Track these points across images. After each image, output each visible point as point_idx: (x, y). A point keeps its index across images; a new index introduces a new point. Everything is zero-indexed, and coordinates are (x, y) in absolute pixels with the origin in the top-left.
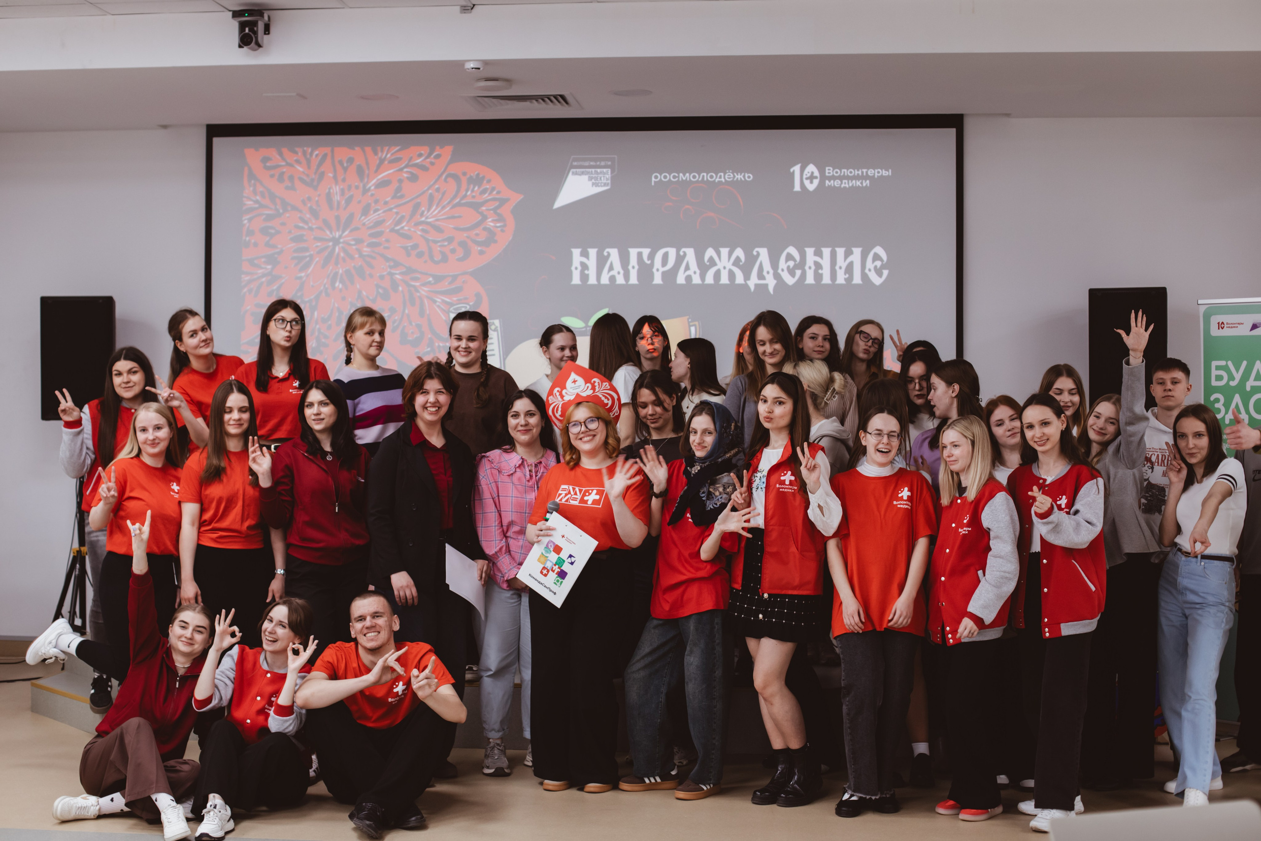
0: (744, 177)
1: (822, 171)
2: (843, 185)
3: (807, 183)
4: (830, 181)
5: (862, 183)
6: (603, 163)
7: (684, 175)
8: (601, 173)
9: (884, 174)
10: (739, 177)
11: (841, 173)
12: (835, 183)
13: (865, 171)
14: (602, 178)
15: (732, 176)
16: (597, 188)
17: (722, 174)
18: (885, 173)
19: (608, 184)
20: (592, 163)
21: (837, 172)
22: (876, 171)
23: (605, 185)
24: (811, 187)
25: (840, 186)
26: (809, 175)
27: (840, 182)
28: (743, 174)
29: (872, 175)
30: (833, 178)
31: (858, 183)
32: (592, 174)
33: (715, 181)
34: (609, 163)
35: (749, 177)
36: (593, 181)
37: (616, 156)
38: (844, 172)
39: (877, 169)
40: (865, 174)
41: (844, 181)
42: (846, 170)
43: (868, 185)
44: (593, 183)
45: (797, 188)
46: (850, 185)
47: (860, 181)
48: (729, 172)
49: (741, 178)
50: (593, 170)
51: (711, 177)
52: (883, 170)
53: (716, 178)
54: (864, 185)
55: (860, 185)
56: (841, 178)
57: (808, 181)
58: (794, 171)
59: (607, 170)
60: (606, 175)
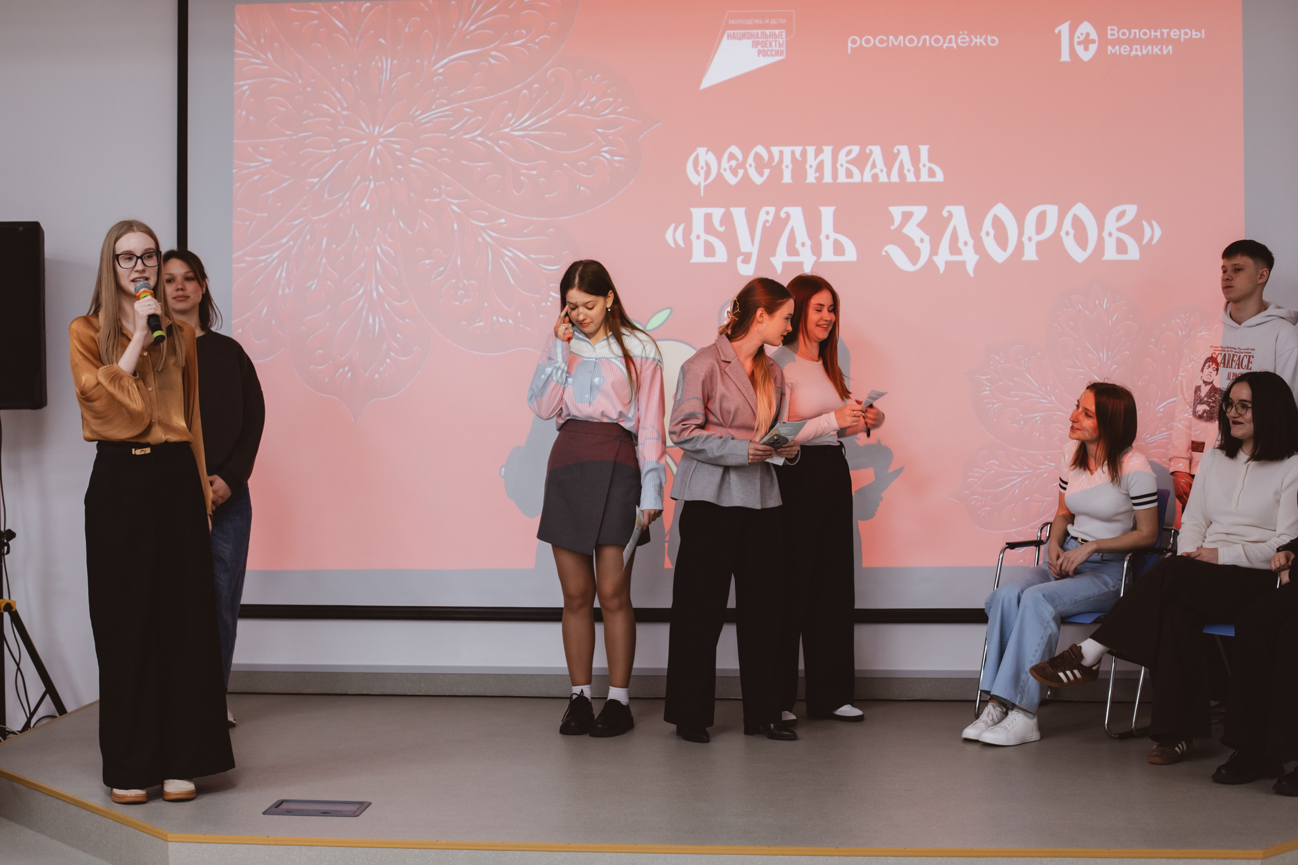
0: (986, 40)
1: (1101, 32)
2: (1133, 53)
3: (1079, 49)
4: (1113, 48)
5: (1161, 50)
6: (774, 22)
7: (896, 39)
8: (771, 35)
9: (1194, 37)
10: (978, 40)
11: (1130, 34)
12: (1122, 50)
13: (1165, 31)
14: (773, 44)
15: (968, 39)
16: (766, 58)
17: (953, 37)
18: (1195, 35)
19: (782, 52)
20: (757, 21)
21: (1124, 34)
22: (1182, 31)
23: (778, 53)
24: (1086, 55)
25: (1130, 54)
26: (1082, 38)
27: (1128, 49)
28: (984, 37)
29: (1177, 37)
30: (1118, 42)
31: (1156, 50)
32: (758, 38)
33: (942, 45)
34: (784, 21)
35: (993, 41)
36: (759, 47)
37: (793, 11)
38: (1135, 33)
39: (1184, 29)
40: (1165, 36)
41: (1134, 47)
42: (1137, 31)
43: (1171, 52)
44: (759, 50)
45: (1065, 57)
46: (1144, 52)
47: (1159, 47)
48: (963, 34)
49: (981, 43)
50: (759, 31)
51: (937, 41)
52: (1193, 30)
53: (944, 42)
54: (1165, 52)
55: (1159, 53)
56: (1130, 42)
57: (1082, 47)
58: (1060, 32)
59: (780, 31)
60: (779, 39)
